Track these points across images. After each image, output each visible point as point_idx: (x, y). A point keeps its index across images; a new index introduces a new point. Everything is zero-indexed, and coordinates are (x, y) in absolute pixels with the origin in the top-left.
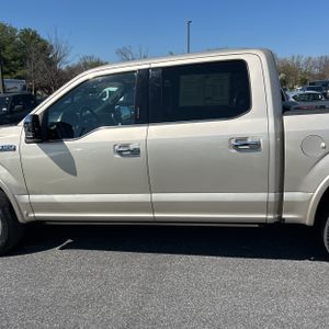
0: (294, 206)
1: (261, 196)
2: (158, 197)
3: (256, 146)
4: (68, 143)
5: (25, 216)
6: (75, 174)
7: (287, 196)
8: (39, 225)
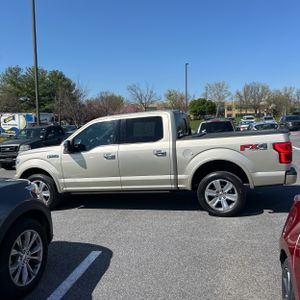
0: (182, 182)
1: (167, 177)
2: (123, 178)
3: (164, 154)
4: (83, 153)
5: (62, 189)
6: (86, 168)
7: (179, 176)
8: (68, 193)
